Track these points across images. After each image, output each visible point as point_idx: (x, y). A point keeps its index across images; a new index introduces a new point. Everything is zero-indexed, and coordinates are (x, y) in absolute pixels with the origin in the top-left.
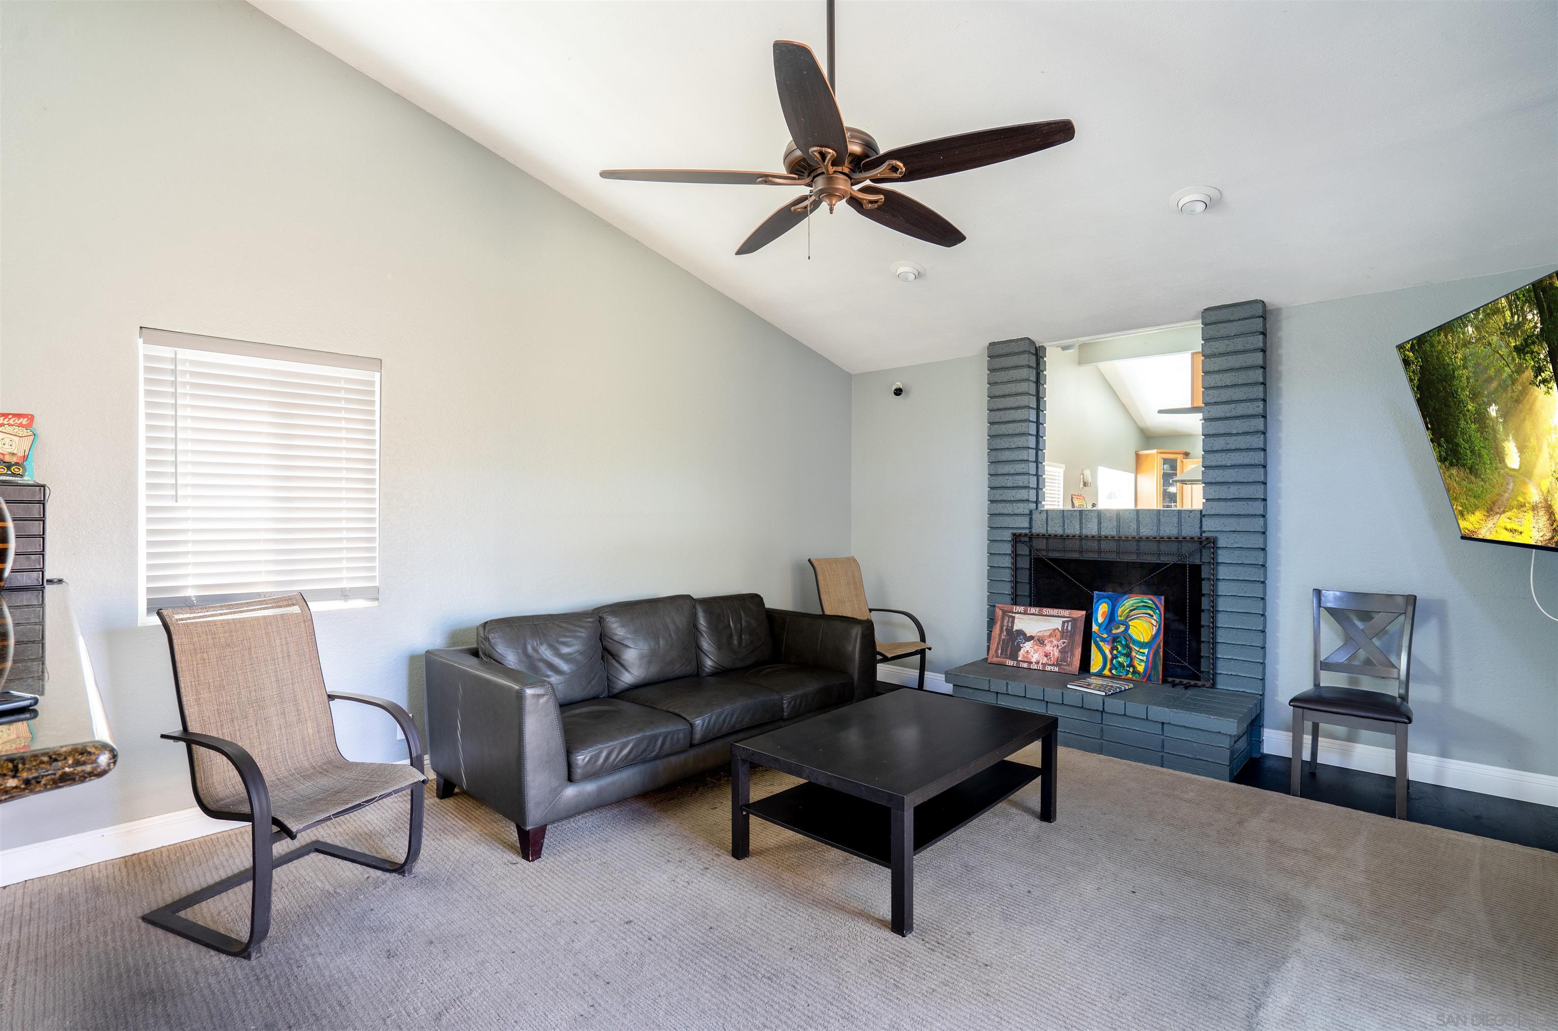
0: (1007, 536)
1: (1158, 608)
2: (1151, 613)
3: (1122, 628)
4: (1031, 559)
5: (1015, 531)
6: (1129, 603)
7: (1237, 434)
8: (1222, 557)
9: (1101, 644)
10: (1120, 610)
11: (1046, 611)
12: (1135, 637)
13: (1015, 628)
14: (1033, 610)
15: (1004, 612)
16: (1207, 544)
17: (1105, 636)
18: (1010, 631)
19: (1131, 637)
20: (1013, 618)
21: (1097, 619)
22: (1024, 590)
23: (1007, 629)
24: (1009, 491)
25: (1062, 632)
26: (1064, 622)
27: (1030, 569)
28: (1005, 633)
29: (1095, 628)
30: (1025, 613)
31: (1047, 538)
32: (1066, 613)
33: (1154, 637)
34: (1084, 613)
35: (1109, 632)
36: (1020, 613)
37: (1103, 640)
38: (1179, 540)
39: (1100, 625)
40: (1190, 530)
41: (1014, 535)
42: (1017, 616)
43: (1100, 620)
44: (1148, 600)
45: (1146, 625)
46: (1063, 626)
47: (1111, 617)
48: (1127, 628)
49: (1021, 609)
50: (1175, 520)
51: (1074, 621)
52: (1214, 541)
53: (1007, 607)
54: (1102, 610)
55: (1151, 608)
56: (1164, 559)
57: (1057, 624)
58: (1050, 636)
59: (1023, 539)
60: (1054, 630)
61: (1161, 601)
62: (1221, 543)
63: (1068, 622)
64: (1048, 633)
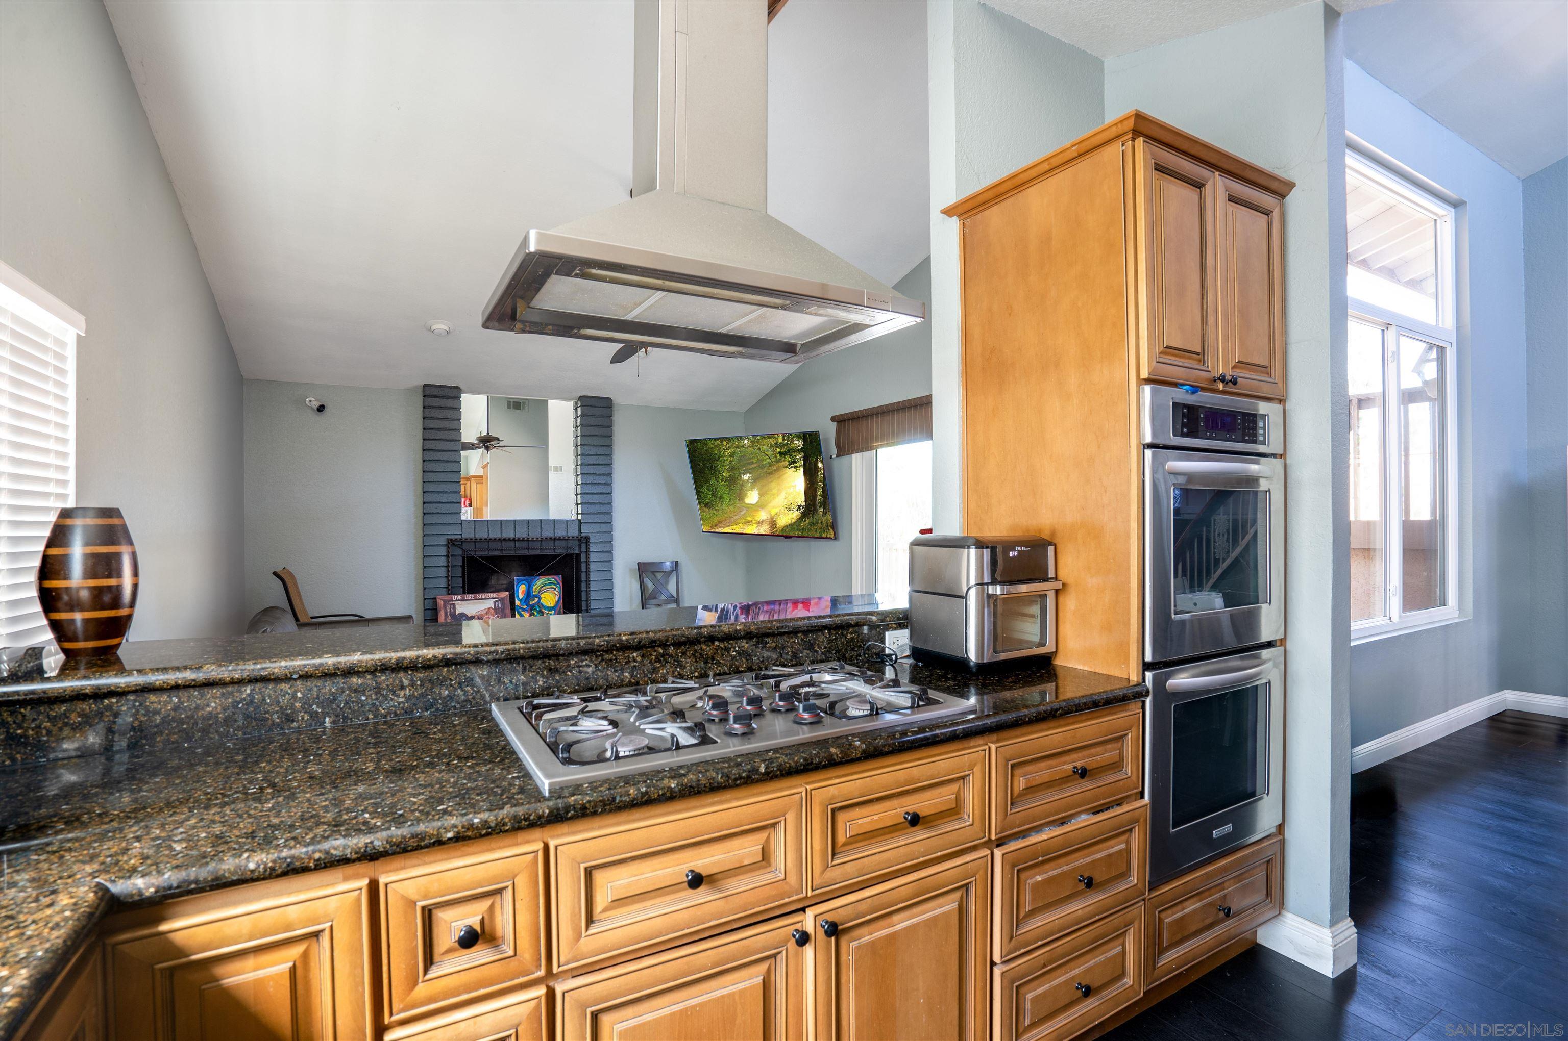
0: (443, 541)
1: (558, 583)
2: (554, 587)
3: (536, 600)
4: (463, 558)
5: (449, 537)
6: (540, 582)
7: (599, 475)
8: (593, 548)
9: (523, 613)
10: (534, 588)
11: (479, 596)
12: (545, 604)
13: (457, 612)
14: (469, 597)
15: (445, 601)
16: (583, 541)
17: (525, 607)
18: (453, 615)
19: (542, 605)
20: (454, 605)
21: (518, 596)
22: (459, 582)
23: (450, 614)
24: (444, 505)
25: (495, 609)
26: (495, 602)
27: (463, 567)
28: (450, 617)
29: (517, 602)
30: (463, 600)
31: (475, 542)
32: (495, 595)
33: (557, 603)
34: (508, 593)
35: (528, 604)
36: (459, 600)
37: (524, 610)
38: (567, 539)
39: (521, 600)
40: (573, 532)
41: (451, 540)
42: (457, 603)
43: (521, 596)
44: (552, 579)
45: (552, 595)
46: (495, 605)
47: (528, 595)
48: (540, 599)
49: (459, 597)
50: (564, 525)
51: (502, 600)
52: (587, 538)
53: (447, 597)
54: (521, 590)
55: (554, 584)
56: (558, 552)
57: (490, 604)
58: (487, 613)
59: (456, 543)
60: (489, 609)
61: (559, 578)
62: (592, 540)
63: (497, 601)
64: (485, 612)
